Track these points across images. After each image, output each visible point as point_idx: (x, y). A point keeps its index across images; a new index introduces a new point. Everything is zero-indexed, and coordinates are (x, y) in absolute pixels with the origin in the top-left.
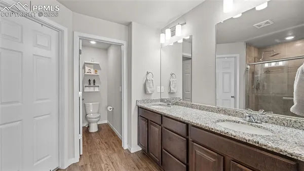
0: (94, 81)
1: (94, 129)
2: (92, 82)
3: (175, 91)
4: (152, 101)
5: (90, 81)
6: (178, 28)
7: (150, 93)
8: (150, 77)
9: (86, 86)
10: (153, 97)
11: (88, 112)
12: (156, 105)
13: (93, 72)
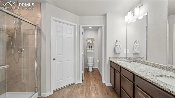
0: (91, 46)
1: (91, 70)
2: (90, 47)
3: (138, 53)
4: (119, 58)
5: (89, 46)
6: (137, 10)
7: (118, 53)
8: (118, 44)
9: (88, 49)
10: (120, 56)
11: (88, 62)
12: (122, 61)
13: (91, 42)
